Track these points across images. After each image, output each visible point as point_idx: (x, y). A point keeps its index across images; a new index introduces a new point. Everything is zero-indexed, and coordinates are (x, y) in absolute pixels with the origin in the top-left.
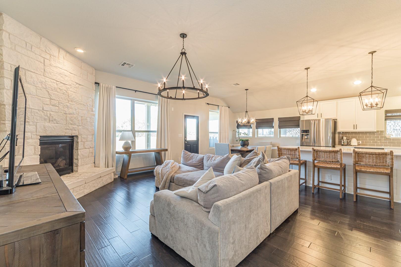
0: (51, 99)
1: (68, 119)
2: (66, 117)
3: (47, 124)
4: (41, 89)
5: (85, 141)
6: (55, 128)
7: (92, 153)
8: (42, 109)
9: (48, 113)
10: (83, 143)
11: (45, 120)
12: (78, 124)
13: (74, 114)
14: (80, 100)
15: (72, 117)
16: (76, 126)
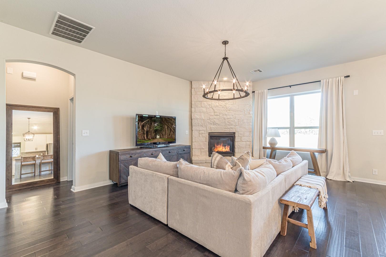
0: (215, 112)
1: (226, 122)
2: (225, 121)
3: (212, 126)
4: (209, 108)
5: (242, 136)
6: (217, 128)
7: (249, 145)
8: (209, 119)
9: (213, 120)
10: (240, 137)
11: (211, 124)
12: (235, 125)
13: (231, 118)
14: (236, 109)
15: (229, 121)
16: (234, 126)
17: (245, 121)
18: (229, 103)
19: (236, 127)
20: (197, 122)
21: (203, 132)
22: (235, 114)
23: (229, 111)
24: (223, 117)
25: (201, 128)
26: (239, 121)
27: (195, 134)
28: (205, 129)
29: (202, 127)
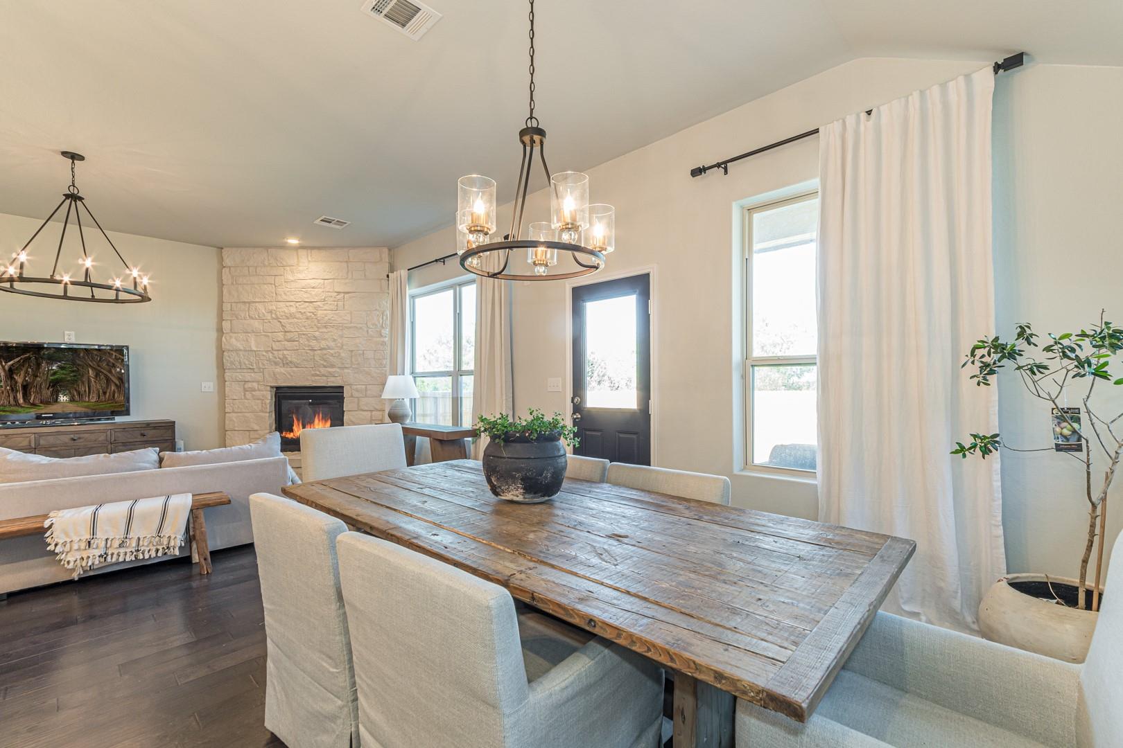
0: (286, 332)
1: (317, 358)
2: (314, 356)
3: (279, 370)
4: (270, 322)
5: (361, 395)
6: (292, 374)
8: (270, 349)
9: (281, 353)
10: (356, 399)
11: (276, 364)
12: (340, 365)
13: (329, 348)
14: (346, 322)
15: (325, 354)
16: (338, 370)
17: (369, 354)
18: (325, 307)
19: (346, 371)
20: (237, 358)
21: (255, 385)
22: (342, 337)
23: (325, 327)
24: (309, 346)
25: (248, 376)
26: (352, 357)
27: (233, 390)
28: (259, 377)
29: (249, 371)
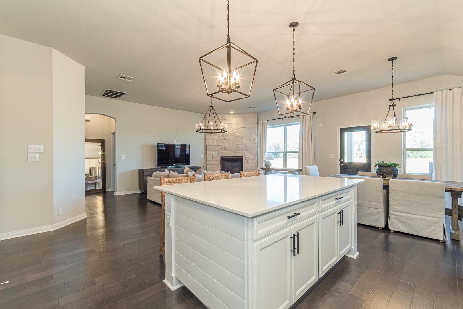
0: (225, 140)
1: (235, 148)
3: (223, 151)
6: (227, 152)
7: (255, 167)
8: (221, 145)
9: (224, 146)
10: (247, 160)
11: (222, 149)
12: (242, 150)
13: (239, 145)
14: (244, 136)
15: (237, 147)
16: (241, 151)
17: (251, 146)
18: (237, 132)
19: (244, 151)
20: (210, 148)
21: (216, 156)
22: (242, 141)
23: (238, 138)
24: (232, 144)
25: (214, 153)
26: (245, 147)
27: (209, 158)
28: (217, 153)
